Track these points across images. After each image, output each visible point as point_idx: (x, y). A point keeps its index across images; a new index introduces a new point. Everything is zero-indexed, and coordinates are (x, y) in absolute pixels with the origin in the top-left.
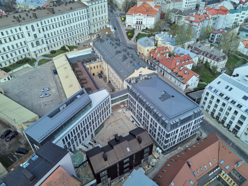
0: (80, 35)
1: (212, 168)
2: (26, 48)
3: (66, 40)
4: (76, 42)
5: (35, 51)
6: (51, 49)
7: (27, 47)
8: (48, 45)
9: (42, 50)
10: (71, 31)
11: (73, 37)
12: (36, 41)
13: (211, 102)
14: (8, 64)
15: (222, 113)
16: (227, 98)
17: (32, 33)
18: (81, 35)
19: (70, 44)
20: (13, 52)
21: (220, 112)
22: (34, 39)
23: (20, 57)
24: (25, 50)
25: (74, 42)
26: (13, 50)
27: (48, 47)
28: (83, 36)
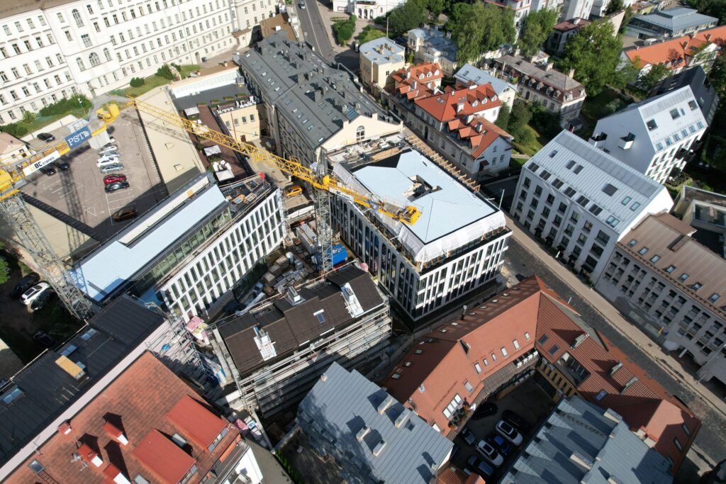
0: (207, 34)
1: (520, 354)
2: (65, 73)
3: (170, 50)
4: (197, 54)
5: (88, 80)
6: (131, 76)
7: (67, 69)
8: (122, 63)
9: (107, 76)
10: (183, 25)
11: (188, 41)
12: (88, 53)
13: (534, 203)
14: (19, 117)
15: (558, 229)
16: (570, 192)
17: (77, 32)
18: (210, 34)
19: (180, 61)
20: (29, 84)
21: (555, 227)
22: (84, 48)
23: (51, 97)
24: (63, 78)
25: (193, 54)
26: (30, 79)
27: (123, 69)
28: (217, 37)
